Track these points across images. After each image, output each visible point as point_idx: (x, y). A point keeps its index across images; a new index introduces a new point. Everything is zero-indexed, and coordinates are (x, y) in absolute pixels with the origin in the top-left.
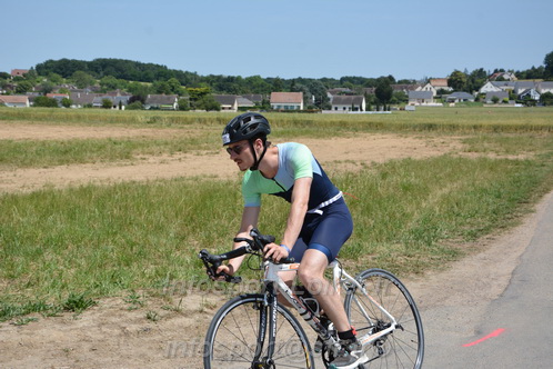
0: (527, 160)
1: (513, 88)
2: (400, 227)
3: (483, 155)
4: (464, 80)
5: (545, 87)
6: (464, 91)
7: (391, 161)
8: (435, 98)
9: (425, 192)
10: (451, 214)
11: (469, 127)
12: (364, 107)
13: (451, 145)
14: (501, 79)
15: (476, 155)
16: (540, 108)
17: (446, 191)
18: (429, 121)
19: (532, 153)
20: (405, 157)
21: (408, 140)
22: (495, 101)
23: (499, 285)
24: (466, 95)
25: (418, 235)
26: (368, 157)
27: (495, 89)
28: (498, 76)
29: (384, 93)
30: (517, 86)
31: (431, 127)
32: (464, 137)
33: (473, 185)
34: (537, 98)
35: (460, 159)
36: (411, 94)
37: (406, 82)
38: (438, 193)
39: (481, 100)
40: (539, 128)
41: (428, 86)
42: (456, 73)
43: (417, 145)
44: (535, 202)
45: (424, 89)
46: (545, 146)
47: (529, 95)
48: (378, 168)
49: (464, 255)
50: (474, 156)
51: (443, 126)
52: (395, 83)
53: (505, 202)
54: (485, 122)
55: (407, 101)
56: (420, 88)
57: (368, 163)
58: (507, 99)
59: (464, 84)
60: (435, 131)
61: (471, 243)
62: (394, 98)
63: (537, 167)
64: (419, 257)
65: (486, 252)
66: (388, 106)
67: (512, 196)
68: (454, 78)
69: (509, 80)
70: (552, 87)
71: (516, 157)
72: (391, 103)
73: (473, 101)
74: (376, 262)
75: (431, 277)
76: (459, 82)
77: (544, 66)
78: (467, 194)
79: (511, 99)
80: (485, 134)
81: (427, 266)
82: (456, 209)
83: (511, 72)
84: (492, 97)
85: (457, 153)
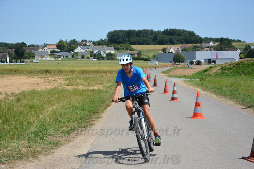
0: (99, 89)
1: (92, 50)
2: (26, 130)
3: (76, 87)
4: (66, 45)
5: (108, 50)
6: (66, 51)
7: (23, 91)
8: (50, 55)
9: (42, 108)
10: (56, 121)
11: (69, 72)
12: (8, 61)
13: (59, 82)
14: (85, 45)
15: (72, 87)
16: (106, 61)
17: (54, 108)
18: (46, 68)
19: (102, 85)
20: (31, 89)
21: (34, 79)
22: (83, 57)
24: (67, 54)
25: (36, 134)
26: (9, 90)
27: (82, 51)
28: (83, 44)
29: (20, 52)
30: (93, 49)
31: (47, 72)
32: (66, 77)
33: (70, 104)
34: (104, 56)
35: (63, 89)
36: (36, 53)
37: (33, 46)
38: (50, 109)
39: (75, 56)
40: (105, 72)
41: (46, 48)
42: (61, 42)
43: (39, 82)
44: (102, 112)
45: (43, 50)
46: (108, 81)
47: (100, 54)
48: (15, 96)
49: (62, 144)
50: (70, 88)
51: (54, 71)
52: (26, 47)
53: (86, 113)
54: (77, 69)
55: (34, 57)
56: (41, 49)
57: (9, 93)
58: (89, 56)
59: (66, 47)
60: (50, 74)
61: (66, 137)
62: (26, 55)
63: (104, 93)
64: (36, 148)
65: (75, 141)
66: (22, 60)
67: (90, 109)
68: (60, 44)
69: (89, 46)
70: (112, 50)
71: (93, 88)
72: (24, 58)
73: (71, 57)
74: (9, 152)
75: (42, 159)
76: (63, 46)
77: (107, 38)
78: (66, 109)
79: (91, 56)
80: (77, 75)
81: (40, 152)
82: (59, 118)
83: (90, 41)
84: (81, 55)
85: (61, 86)
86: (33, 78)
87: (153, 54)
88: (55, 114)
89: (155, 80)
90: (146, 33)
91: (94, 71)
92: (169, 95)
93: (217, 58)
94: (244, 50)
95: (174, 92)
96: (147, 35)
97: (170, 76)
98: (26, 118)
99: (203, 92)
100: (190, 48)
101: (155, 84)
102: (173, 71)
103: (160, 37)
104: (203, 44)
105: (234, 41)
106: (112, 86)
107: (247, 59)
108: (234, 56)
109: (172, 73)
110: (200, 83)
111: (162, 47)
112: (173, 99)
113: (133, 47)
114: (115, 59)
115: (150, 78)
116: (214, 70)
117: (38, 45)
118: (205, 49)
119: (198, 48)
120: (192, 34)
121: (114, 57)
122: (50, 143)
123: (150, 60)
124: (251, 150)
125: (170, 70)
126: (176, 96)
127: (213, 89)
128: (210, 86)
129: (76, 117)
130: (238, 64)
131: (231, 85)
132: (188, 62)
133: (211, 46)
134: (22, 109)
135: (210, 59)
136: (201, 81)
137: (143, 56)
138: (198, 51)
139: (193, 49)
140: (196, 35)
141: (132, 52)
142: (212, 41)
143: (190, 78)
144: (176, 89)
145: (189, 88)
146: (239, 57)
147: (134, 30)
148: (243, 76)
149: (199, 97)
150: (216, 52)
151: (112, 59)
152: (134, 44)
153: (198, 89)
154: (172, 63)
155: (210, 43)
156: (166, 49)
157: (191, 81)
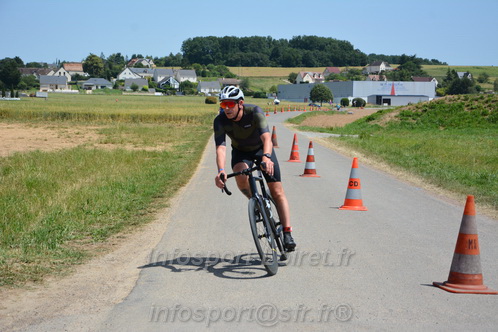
0: (164, 152)
1: (152, 76)
2: (20, 229)
3: (120, 146)
4: (101, 65)
5: (183, 75)
6: (102, 77)
7: (16, 154)
8: (70, 84)
9: (53, 188)
10: (81, 212)
11: (107, 117)
13: (87, 136)
14: (140, 66)
15: (112, 146)
16: (180, 97)
17: (77, 186)
18: (62, 109)
19: (170, 145)
20: (33, 149)
22: (135, 88)
23: (125, 287)
24: (103, 81)
25: (40, 237)
27: (133, 76)
28: (136, 62)
29: (11, 77)
30: (155, 73)
31: (64, 116)
32: (100, 128)
33: (107, 179)
34: (177, 86)
35: (95, 151)
36: (42, 78)
37: (36, 65)
38: (68, 189)
39: (120, 87)
40: (178, 118)
41: (62, 70)
42: (91, 58)
43: (48, 136)
44: (169, 196)
45: (57, 74)
46: (183, 137)
47: (168, 83)
49: (90, 257)
50: (110, 148)
51: (78, 116)
52: (23, 66)
53: (139, 197)
54: (123, 111)
55: (38, 87)
56: (52, 72)
58: (147, 87)
59: (103, 69)
60: (69, 121)
61: (100, 243)
62: (24, 83)
63: (174, 158)
64: (39, 262)
65: (116, 252)
66: (15, 91)
67: (147, 190)
68: (90, 63)
69: (147, 66)
70: (190, 75)
71: (153, 149)
72: (20, 88)
73: (111, 88)
75: (51, 284)
76: (95, 67)
77: (182, 53)
78: (100, 189)
79: (150, 87)
80: (123, 124)
81: (48, 272)
82: (86, 207)
83: (149, 58)
84: (131, 85)
85: (92, 145)
86: (36, 127)
87: (271, 86)
88: (79, 198)
89: (273, 136)
90: (259, 44)
91: (156, 116)
92: (300, 164)
93: (393, 95)
94: (445, 80)
95: (309, 159)
96: (260, 47)
97: (303, 129)
98: (20, 205)
99: (365, 159)
100: (342, 74)
102: (308, 118)
103: (285, 52)
104: (367, 66)
105: (426, 62)
106: (191, 147)
107: (448, 96)
108: (425, 90)
109: (307, 122)
110: (361, 141)
111: (288, 71)
112: (307, 172)
113: (233, 70)
114: (197, 93)
116: (387, 118)
117: (45, 64)
118: (371, 76)
119: (358, 74)
120: (346, 46)
121: (195, 90)
122: (67, 253)
123: (264, 97)
124: (449, 269)
125: (303, 117)
126: (312, 166)
127: (384, 155)
128: (378, 148)
129: (120, 205)
130: (432, 106)
131: (417, 147)
132: (338, 101)
133: (382, 71)
134: (14, 188)
135: (381, 96)
136: (361, 137)
137: (251, 89)
138: (357, 79)
139: (348, 77)
141: (229, 80)
142: (385, 61)
143: (342, 133)
144: (312, 153)
145: (339, 151)
146: (434, 93)
147: (234, 38)
148: (442, 129)
149: (356, 170)
150: (391, 82)
151: (192, 93)
152: (234, 64)
153: (356, 154)
154: (307, 104)
155: (379, 64)
156: (297, 75)
157: (342, 138)
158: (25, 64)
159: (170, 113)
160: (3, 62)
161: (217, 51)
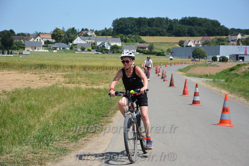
1: (94, 41)
2: (27, 135)
3: (78, 85)
4: (63, 35)
5: (113, 41)
6: (63, 42)
7: (16, 89)
8: (43, 46)
11: (68, 67)
13: (57, 79)
14: (86, 35)
15: (73, 85)
18: (41, 62)
19: (108, 85)
20: (25, 87)
21: (28, 75)
22: (83, 49)
24: (64, 45)
27: (82, 42)
28: (84, 33)
29: (8, 42)
30: (96, 40)
31: (42, 66)
32: (64, 74)
33: (73, 105)
34: (109, 48)
36: (26, 43)
37: (23, 34)
39: (74, 48)
40: (111, 68)
41: (39, 38)
42: (57, 30)
43: (33, 79)
44: (111, 116)
45: (36, 40)
47: (104, 46)
48: (7, 95)
50: (71, 86)
51: (50, 66)
52: (15, 35)
53: (94, 116)
54: (77, 64)
55: (24, 48)
56: (32, 40)
58: (90, 48)
59: (63, 38)
60: (45, 69)
61: (74, 143)
62: (15, 46)
65: (84, 148)
66: (10, 51)
68: (56, 33)
69: (91, 36)
70: (117, 41)
71: (98, 87)
72: (13, 49)
73: (68, 49)
74: (13, 158)
76: (59, 36)
77: (112, 28)
79: (93, 48)
80: (78, 71)
81: (47, 159)
83: (92, 31)
84: (80, 47)
85: (61, 84)
86: (25, 73)
87: (167, 48)
89: (172, 80)
90: (160, 22)
91: (98, 67)
92: (190, 97)
93: (246, 54)
95: (196, 94)
96: (161, 24)
97: (189, 75)
99: (229, 95)
100: (213, 41)
101: (171, 85)
102: (192, 69)
103: (177, 27)
104: (229, 36)
109: (191, 71)
110: (227, 83)
111: (179, 39)
112: (194, 102)
113: (144, 38)
115: (165, 76)
116: (243, 69)
117: (29, 35)
118: (232, 42)
119: (223, 41)
120: (215, 24)
121: (120, 51)
123: (164, 55)
125: (189, 68)
126: (197, 98)
127: (242, 93)
132: (210, 58)
133: (239, 39)
135: (237, 55)
136: (226, 81)
137: (155, 50)
138: (222, 44)
139: (217, 43)
140: (221, 25)
141: (142, 45)
142: (241, 33)
143: (215, 78)
144: (197, 91)
145: (213, 90)
147: (145, 18)
149: (227, 102)
150: (245, 46)
151: (118, 52)
152: (144, 35)
153: (224, 92)
154: (190, 60)
155: (237, 35)
156: (184, 41)
157: (214, 81)
158: (16, 34)
159: (106, 65)
160: (3, 32)
161: (134, 26)
